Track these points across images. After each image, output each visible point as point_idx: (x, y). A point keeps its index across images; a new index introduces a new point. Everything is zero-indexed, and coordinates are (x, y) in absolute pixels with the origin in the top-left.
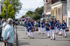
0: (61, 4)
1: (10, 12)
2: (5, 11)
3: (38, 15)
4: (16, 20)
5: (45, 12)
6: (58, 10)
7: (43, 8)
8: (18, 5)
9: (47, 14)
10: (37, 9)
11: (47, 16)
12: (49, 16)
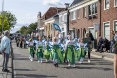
0: (54, 20)
1: (5, 26)
3: (32, 30)
5: (38, 27)
6: (51, 26)
7: (37, 23)
8: (12, 20)
9: (41, 29)
10: (31, 25)
11: (40, 31)
12: (43, 31)
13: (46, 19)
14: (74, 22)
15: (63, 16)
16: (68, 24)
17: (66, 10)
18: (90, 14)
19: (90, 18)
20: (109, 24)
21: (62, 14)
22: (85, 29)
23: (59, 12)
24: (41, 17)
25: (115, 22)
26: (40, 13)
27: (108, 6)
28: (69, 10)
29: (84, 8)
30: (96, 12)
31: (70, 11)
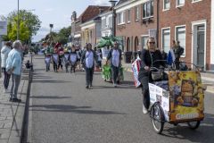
0: (94, 25)
1: (23, 32)
2: (15, 32)
3: (64, 37)
4: (33, 45)
5: (72, 34)
6: (90, 32)
7: (70, 28)
8: (35, 24)
9: (76, 36)
10: (62, 30)
11: (75, 39)
12: (78, 39)
13: (83, 22)
14: (123, 27)
15: (107, 18)
16: (114, 30)
17: (111, 9)
18: (144, 16)
19: (144, 22)
20: (169, 31)
21: (106, 16)
22: (136, 37)
23: (102, 12)
24: (75, 19)
25: (177, 28)
26: (75, 14)
27: (168, 5)
28: (115, 11)
29: (136, 7)
30: (152, 14)
31: (117, 12)
